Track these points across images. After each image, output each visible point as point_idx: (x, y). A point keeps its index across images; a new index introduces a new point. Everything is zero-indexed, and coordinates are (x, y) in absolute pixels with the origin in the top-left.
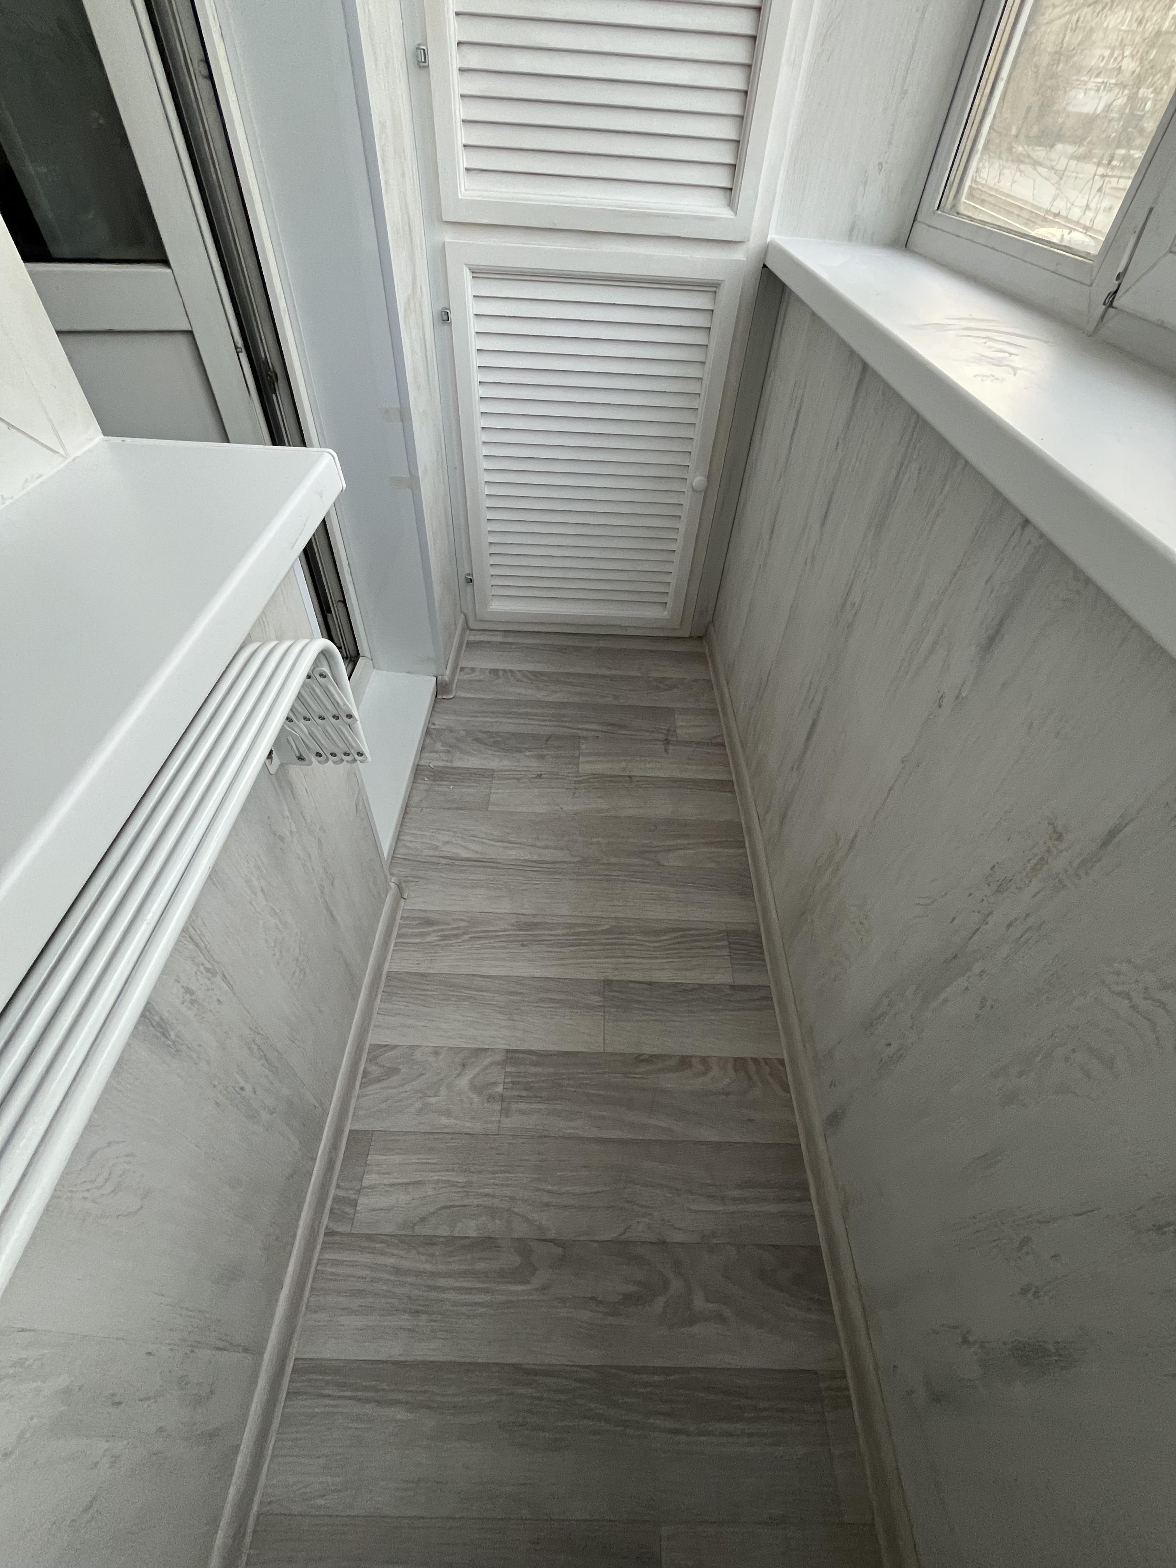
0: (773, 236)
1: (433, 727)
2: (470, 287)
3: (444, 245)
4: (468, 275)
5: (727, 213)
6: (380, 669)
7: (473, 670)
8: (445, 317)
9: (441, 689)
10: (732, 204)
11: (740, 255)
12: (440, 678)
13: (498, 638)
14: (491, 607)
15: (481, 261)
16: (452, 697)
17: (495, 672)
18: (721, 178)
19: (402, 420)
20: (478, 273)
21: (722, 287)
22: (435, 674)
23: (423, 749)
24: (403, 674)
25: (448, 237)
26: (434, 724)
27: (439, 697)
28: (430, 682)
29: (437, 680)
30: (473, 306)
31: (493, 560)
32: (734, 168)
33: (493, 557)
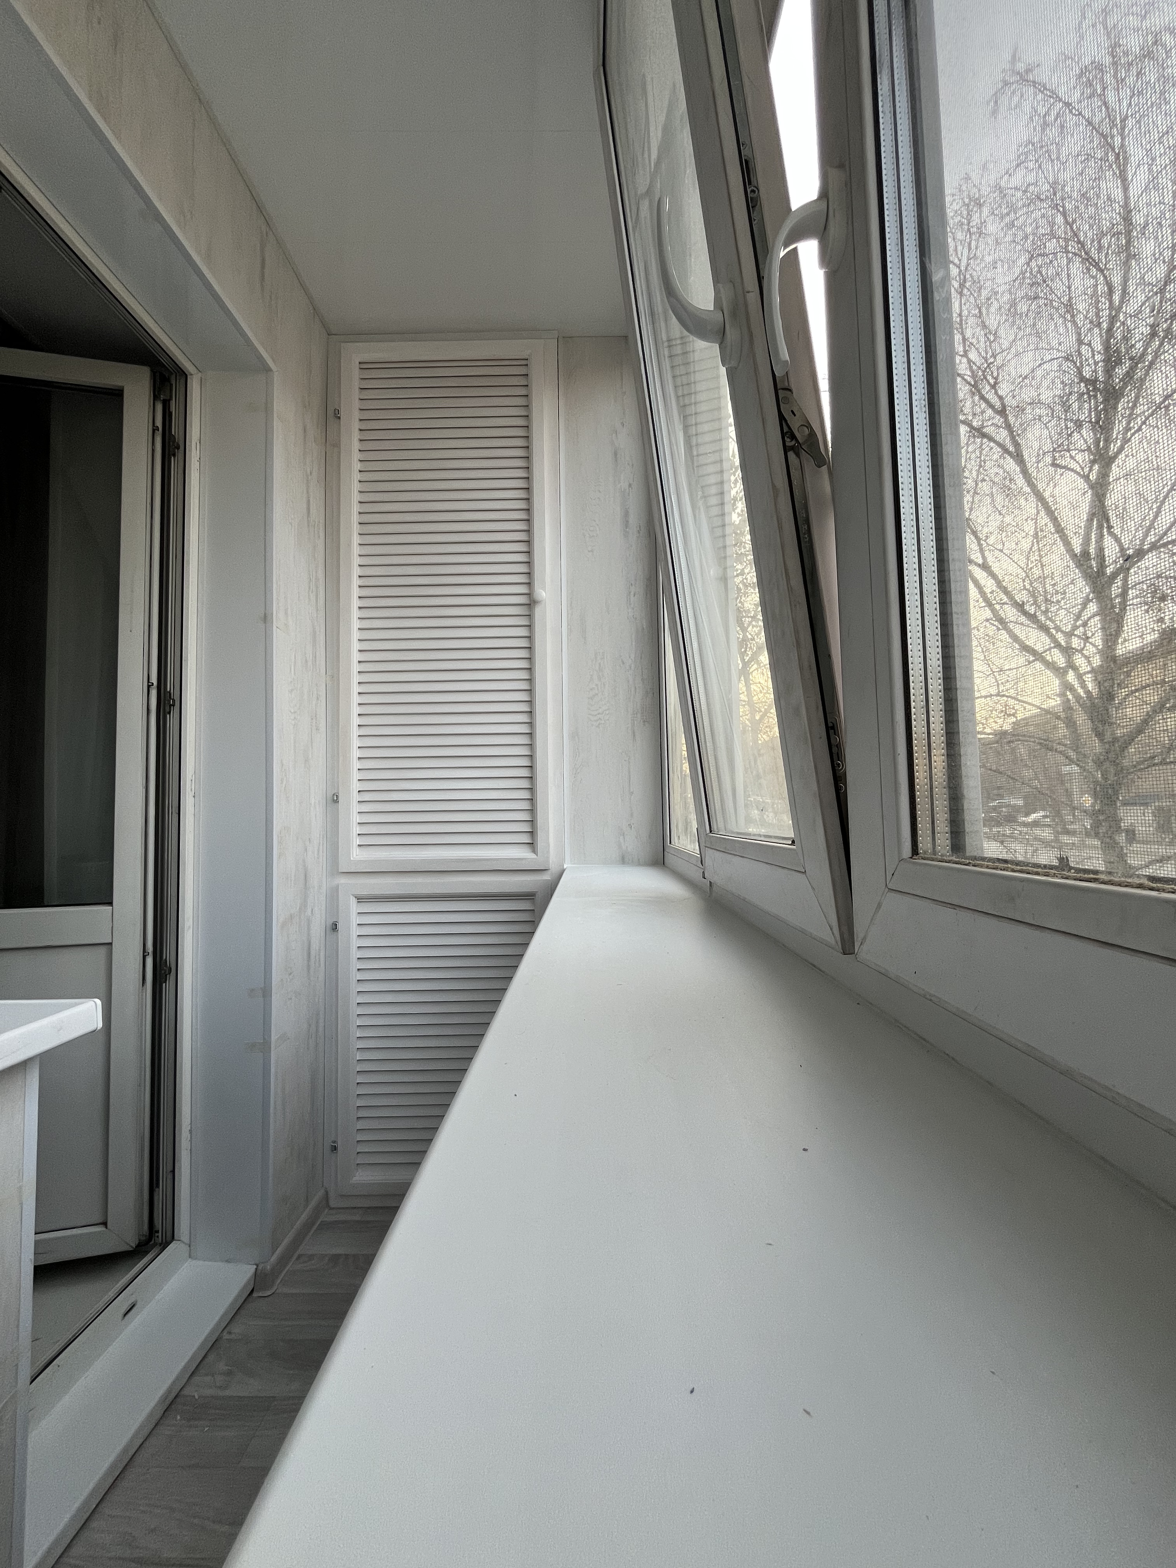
0: (567, 864)
2: (354, 907)
3: (338, 886)
4: (353, 901)
5: (533, 856)
6: (196, 1259)
7: (311, 1257)
8: (335, 927)
9: (260, 1282)
10: (534, 851)
11: (547, 878)
12: (260, 1268)
13: (354, 1217)
14: (354, 1179)
15: (365, 892)
16: (268, 1293)
17: (335, 1258)
18: (526, 839)
19: (264, 996)
20: (360, 899)
21: (537, 896)
22: (258, 1262)
24: (220, 1264)
25: (343, 881)
27: (254, 1294)
28: (249, 1271)
29: (256, 1269)
30: (355, 920)
31: (360, 1125)
32: (532, 833)
33: (361, 1122)
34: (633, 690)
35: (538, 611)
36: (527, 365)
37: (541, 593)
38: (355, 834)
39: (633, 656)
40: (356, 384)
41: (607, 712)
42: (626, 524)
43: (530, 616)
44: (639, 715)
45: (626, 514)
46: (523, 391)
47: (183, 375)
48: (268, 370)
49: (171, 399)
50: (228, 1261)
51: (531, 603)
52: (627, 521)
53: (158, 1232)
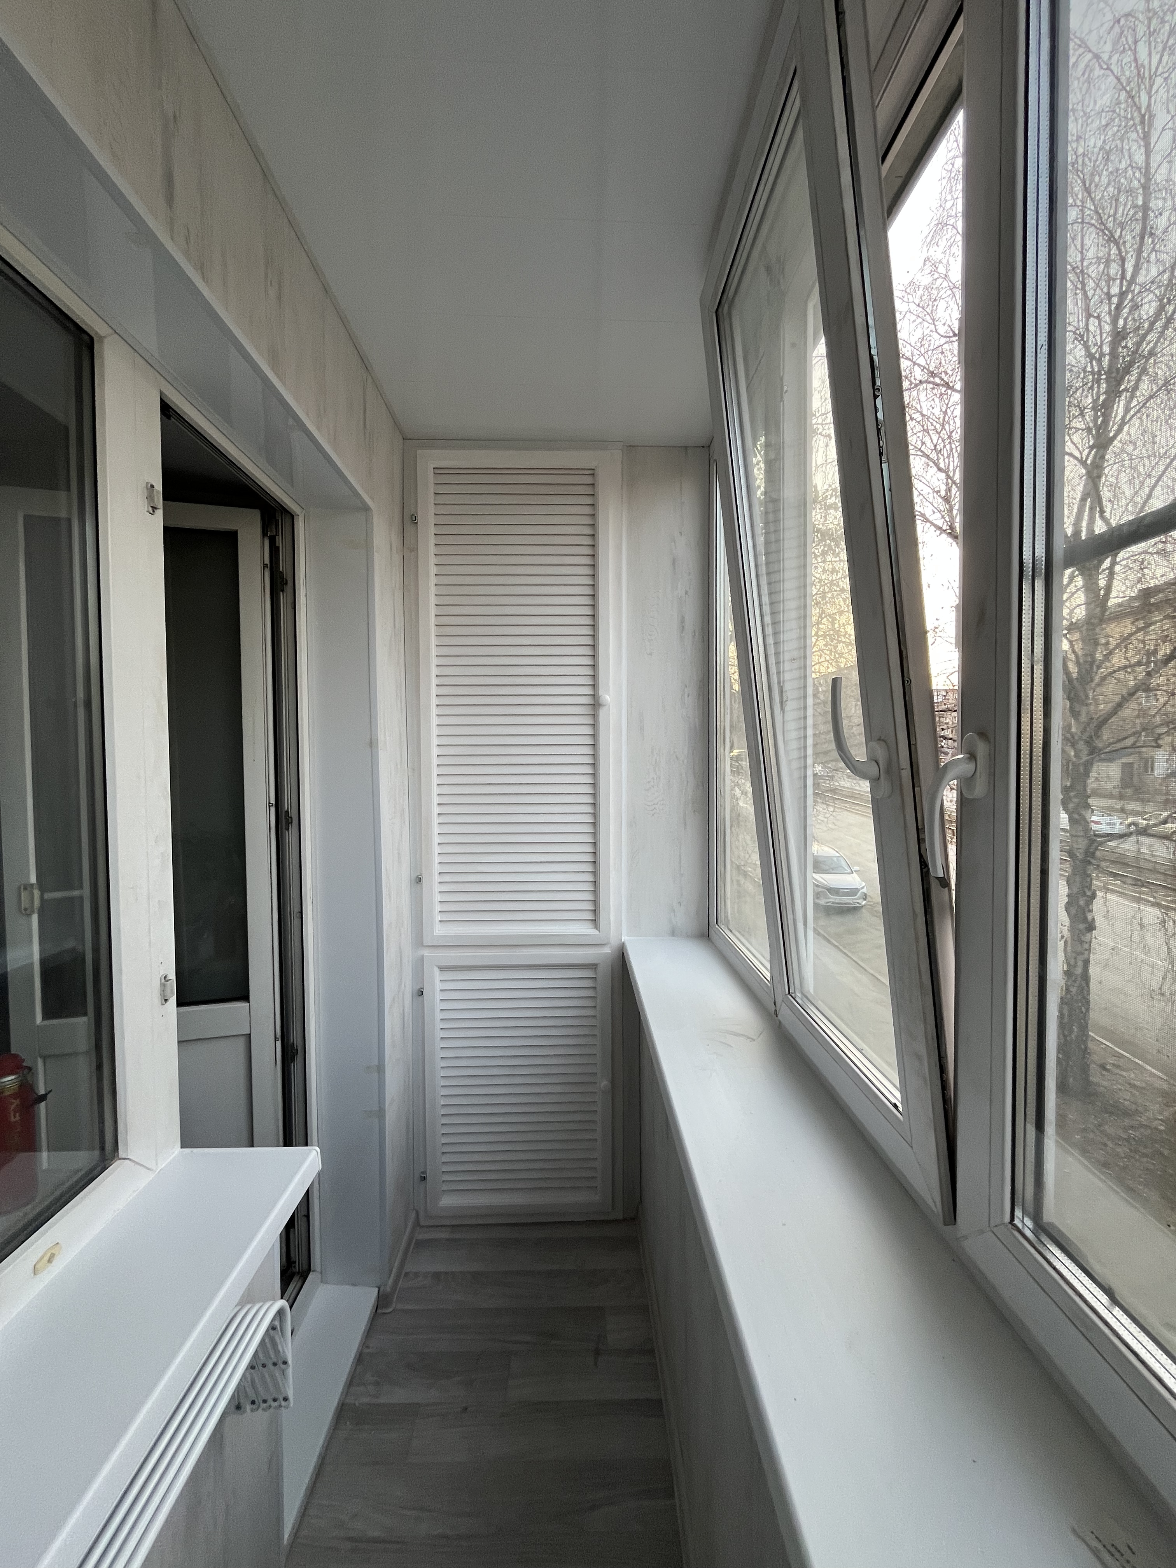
0: (625, 938)
1: (367, 1351)
2: (437, 975)
3: (423, 957)
4: (436, 970)
5: (594, 931)
6: (328, 1284)
7: (416, 1275)
8: (421, 993)
9: (382, 1301)
10: (596, 926)
11: (607, 950)
12: (381, 1290)
13: (443, 1235)
14: (441, 1203)
15: (445, 963)
16: (390, 1310)
17: (437, 1275)
18: (590, 916)
19: (379, 1073)
20: (442, 969)
21: (600, 966)
22: (378, 1284)
23: (351, 1382)
24: (347, 1287)
25: (426, 953)
26: (368, 1347)
27: (379, 1311)
28: (372, 1294)
29: (379, 1291)
30: (439, 986)
31: (445, 1159)
32: (595, 912)
33: (445, 1155)
34: (685, 782)
35: (602, 713)
36: (593, 474)
37: (607, 697)
38: (437, 911)
39: (686, 752)
40: (432, 489)
41: (662, 802)
42: (682, 628)
43: (595, 716)
44: (690, 805)
45: (682, 621)
46: (588, 500)
47: (292, 517)
48: (366, 509)
49: (277, 534)
50: (354, 1285)
51: (596, 704)
52: (683, 627)
53: (295, 1262)
